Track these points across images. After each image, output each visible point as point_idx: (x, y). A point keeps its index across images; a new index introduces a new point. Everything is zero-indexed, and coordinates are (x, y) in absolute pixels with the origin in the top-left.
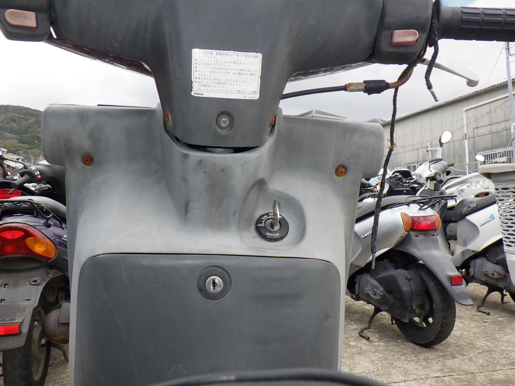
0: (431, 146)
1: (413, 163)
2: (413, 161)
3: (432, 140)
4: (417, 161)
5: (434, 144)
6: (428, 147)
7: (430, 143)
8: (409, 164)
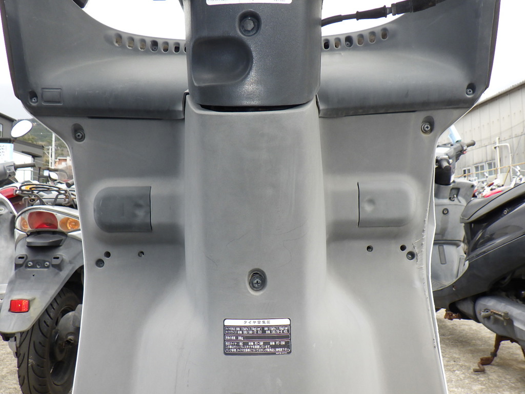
0: (499, 142)
1: (481, 163)
2: (480, 161)
3: (501, 133)
4: (485, 160)
5: (502, 139)
6: (495, 143)
7: (497, 138)
8: (476, 164)
